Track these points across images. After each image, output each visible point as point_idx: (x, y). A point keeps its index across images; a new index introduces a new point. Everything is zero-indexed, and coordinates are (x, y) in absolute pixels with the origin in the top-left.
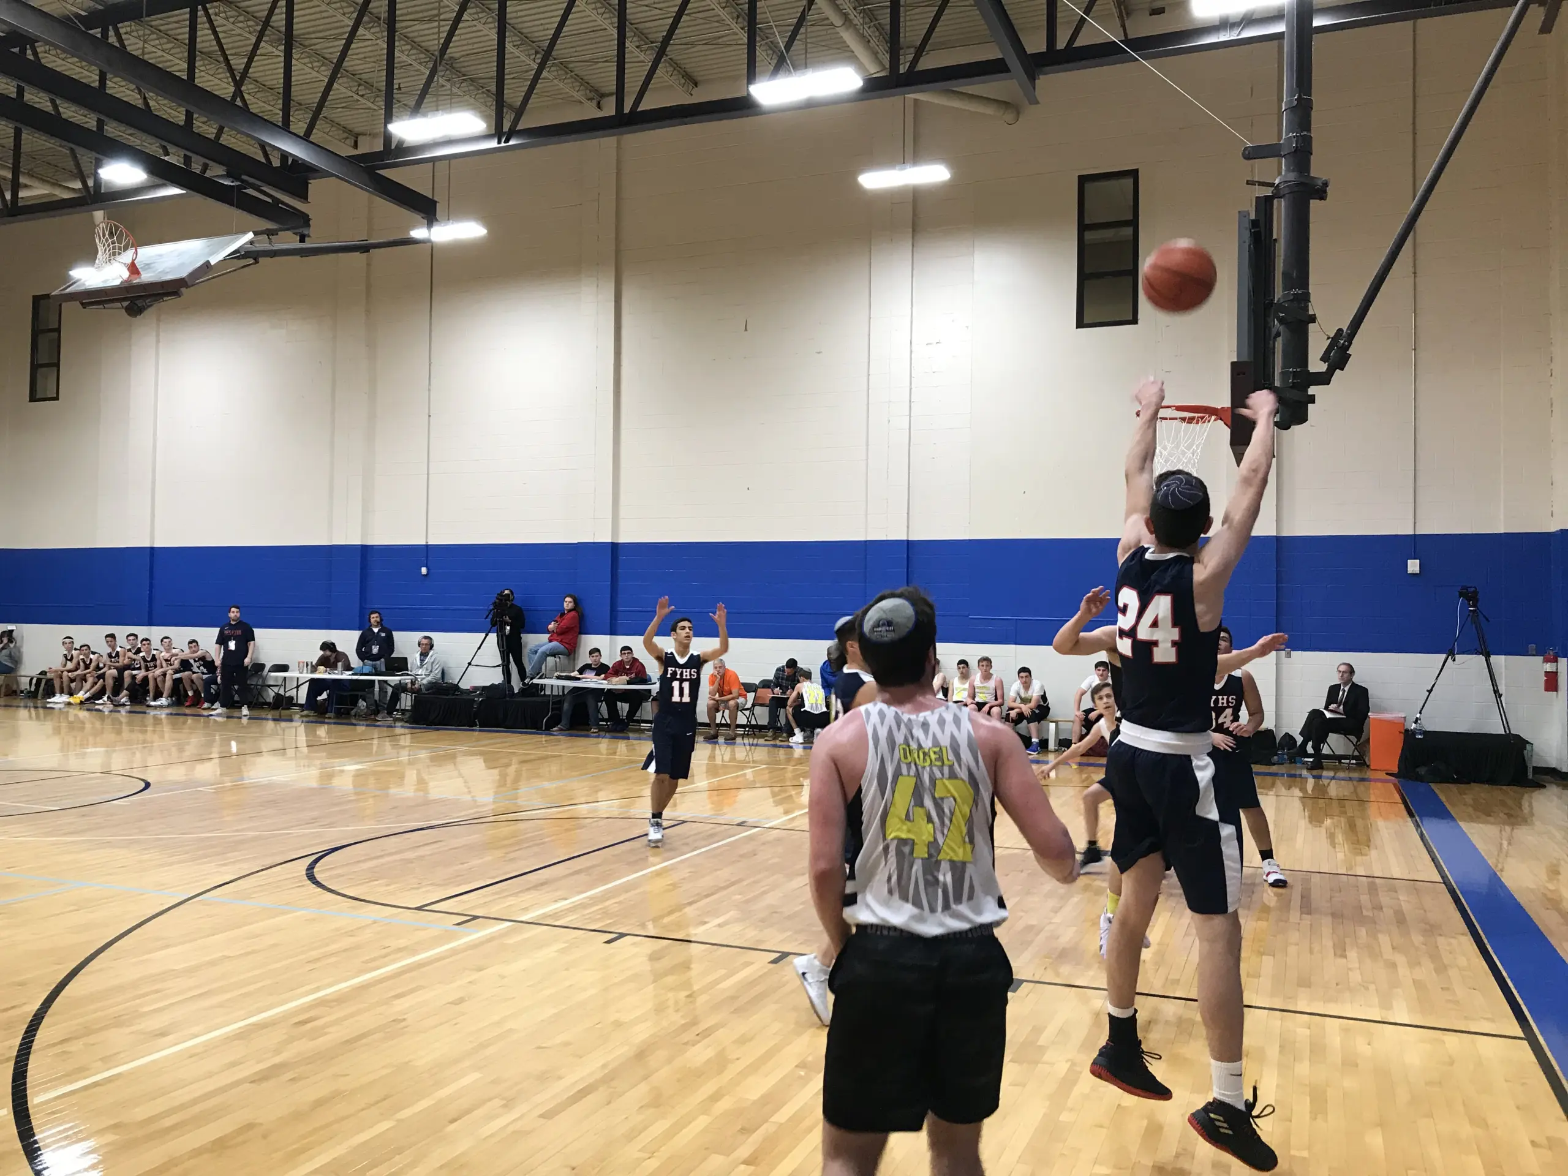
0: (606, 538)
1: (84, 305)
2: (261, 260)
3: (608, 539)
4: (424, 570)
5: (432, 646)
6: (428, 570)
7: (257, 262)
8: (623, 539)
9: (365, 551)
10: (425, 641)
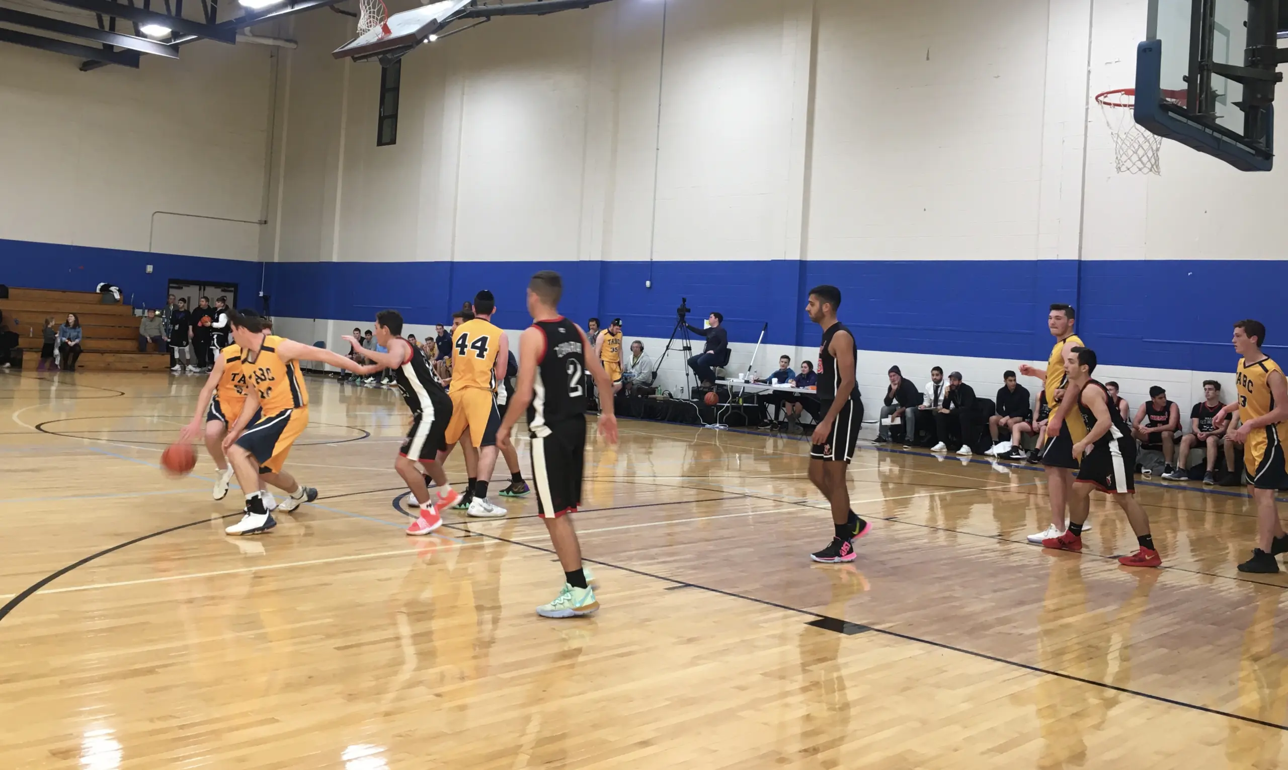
0: (796, 256)
1: (355, 59)
2: (492, 17)
3: (798, 258)
4: (648, 283)
5: (642, 349)
6: (651, 284)
7: (489, 19)
8: (811, 257)
9: (604, 266)
10: (636, 345)
